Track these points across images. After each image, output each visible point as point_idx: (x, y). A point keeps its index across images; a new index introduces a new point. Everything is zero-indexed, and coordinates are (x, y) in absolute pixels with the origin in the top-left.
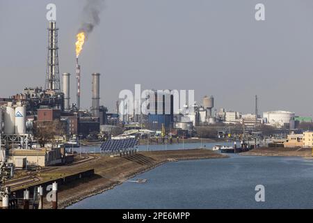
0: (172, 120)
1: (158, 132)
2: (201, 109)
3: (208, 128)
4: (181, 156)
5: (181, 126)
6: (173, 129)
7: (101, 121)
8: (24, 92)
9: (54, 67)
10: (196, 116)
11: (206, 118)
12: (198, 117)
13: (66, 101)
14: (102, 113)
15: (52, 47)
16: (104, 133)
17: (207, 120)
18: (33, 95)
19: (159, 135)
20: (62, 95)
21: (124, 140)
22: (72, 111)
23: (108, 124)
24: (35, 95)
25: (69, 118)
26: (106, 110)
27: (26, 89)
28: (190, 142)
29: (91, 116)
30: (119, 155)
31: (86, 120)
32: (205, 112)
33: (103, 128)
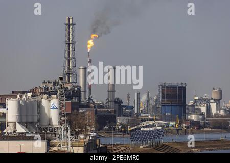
0: (185, 112)
1: (171, 123)
2: (212, 101)
3: (220, 119)
4: (204, 147)
5: (193, 117)
6: (186, 120)
7: (117, 112)
8: (43, 85)
9: (71, 60)
10: (207, 107)
11: (217, 110)
12: (209, 109)
13: (82, 93)
14: (117, 105)
15: (69, 41)
16: (121, 124)
17: (218, 112)
18: (51, 88)
19: (173, 126)
20: (79, 88)
21: (153, 131)
22: (89, 103)
23: (124, 116)
24: (53, 87)
25: (87, 111)
26: (121, 102)
27: (44, 82)
28: (203, 133)
29: (107, 108)
30: (147, 145)
31: (103, 112)
32: (216, 104)
33: (119, 120)
